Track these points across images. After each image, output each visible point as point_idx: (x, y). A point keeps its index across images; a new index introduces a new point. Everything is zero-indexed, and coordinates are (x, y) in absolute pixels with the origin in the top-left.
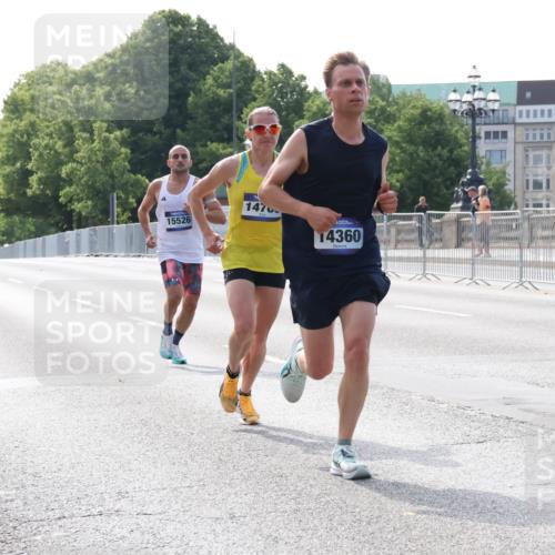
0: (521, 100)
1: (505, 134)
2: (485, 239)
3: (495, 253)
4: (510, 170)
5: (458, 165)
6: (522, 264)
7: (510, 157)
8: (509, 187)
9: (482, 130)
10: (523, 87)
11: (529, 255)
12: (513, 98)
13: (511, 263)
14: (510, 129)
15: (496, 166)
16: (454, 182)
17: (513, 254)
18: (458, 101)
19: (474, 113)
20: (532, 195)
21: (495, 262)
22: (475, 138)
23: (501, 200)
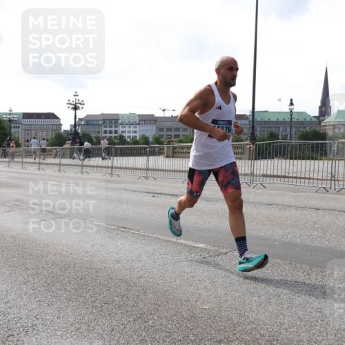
0: (24, 118)
1: (19, 127)
2: (13, 156)
3: (15, 159)
4: (20, 137)
5: (6, 135)
6: (22, 162)
7: (20, 133)
8: (20, 141)
9: (13, 126)
10: (24, 114)
11: (25, 160)
12: (22, 117)
13: (20, 162)
14: (20, 125)
15: (16, 136)
16: (4, 140)
17: (20, 160)
18: (6, 118)
19: (10, 121)
20: (26, 143)
21: (15, 162)
22: (11, 128)
23: (18, 145)
